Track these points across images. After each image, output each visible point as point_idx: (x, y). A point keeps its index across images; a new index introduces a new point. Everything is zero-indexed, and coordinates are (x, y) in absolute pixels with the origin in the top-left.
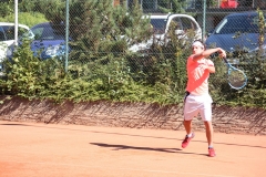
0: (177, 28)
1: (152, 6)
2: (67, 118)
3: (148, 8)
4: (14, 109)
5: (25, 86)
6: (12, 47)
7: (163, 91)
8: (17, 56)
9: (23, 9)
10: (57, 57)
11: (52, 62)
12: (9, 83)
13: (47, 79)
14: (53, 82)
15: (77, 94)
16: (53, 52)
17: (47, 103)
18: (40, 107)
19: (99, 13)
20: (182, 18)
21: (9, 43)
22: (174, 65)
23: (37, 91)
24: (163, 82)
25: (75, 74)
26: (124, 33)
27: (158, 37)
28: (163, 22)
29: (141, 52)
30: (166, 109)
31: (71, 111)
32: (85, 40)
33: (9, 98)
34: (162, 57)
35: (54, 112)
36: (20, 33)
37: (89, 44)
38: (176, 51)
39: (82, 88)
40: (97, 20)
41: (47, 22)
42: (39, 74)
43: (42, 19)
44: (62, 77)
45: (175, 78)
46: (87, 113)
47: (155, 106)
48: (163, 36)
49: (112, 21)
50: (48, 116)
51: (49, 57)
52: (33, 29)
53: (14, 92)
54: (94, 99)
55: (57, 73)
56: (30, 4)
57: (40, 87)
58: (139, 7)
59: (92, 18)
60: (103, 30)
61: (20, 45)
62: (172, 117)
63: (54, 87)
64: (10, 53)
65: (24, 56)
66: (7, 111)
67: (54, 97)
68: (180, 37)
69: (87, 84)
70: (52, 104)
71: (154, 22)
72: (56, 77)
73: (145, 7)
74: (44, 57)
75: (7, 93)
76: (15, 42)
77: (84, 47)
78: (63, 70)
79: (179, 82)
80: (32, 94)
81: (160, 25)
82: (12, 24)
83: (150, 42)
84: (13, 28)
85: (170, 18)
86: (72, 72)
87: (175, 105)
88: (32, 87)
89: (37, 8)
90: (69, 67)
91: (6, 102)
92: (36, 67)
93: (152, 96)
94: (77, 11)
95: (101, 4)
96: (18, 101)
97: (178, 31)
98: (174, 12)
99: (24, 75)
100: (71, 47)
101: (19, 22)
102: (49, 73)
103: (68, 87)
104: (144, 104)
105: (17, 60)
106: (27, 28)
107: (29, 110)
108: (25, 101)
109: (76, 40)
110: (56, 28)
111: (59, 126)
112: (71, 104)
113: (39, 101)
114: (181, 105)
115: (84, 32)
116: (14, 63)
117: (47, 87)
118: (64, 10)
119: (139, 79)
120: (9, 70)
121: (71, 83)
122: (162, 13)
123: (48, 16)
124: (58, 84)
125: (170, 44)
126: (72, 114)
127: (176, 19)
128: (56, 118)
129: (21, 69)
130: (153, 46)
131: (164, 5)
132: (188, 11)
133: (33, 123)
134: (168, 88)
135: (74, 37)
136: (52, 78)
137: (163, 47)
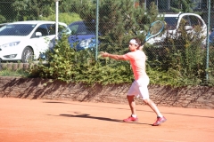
0: (186, 24)
1: (166, 7)
2: (97, 97)
3: (162, 9)
4: (55, 90)
5: (64, 72)
6: (53, 41)
7: (174, 76)
8: (57, 47)
9: (62, 10)
10: (89, 49)
11: (85, 52)
12: (51, 69)
13: (81, 66)
14: (86, 69)
15: (105, 78)
16: (85, 45)
17: (81, 85)
18: (76, 89)
19: (123, 12)
20: (190, 16)
21: (51, 37)
22: (184, 54)
23: (73, 76)
24: (175, 68)
25: (103, 62)
26: (143, 29)
27: (171, 31)
28: (175, 20)
29: (156, 44)
30: (177, 90)
31: (100, 91)
32: (111, 35)
33: (51, 81)
35: (86, 93)
36: (60, 29)
37: (114, 38)
38: (185, 43)
39: (109, 73)
40: (121, 18)
41: (81, 20)
42: (74, 62)
43: (77, 18)
44: (93, 64)
45: (185, 66)
46: (113, 93)
47: (168, 88)
48: (174, 31)
49: (133, 19)
50: (82, 96)
51: (83, 49)
52: (70, 26)
53: (55, 76)
54: (118, 82)
55: (89, 61)
56: (68, 6)
57: (75, 72)
58: (155, 7)
59: (117, 17)
60: (126, 27)
61: (60, 39)
62: (182, 97)
63: (86, 72)
64: (52, 45)
65: (63, 48)
66: (49, 92)
67: (87, 80)
68: (188, 32)
69: (113, 70)
70: (85, 86)
71: (167, 20)
72: (88, 64)
73: (160, 7)
74: (79, 49)
75: (50, 77)
76: (56, 36)
77: (111, 41)
78: (94, 59)
79: (188, 69)
80: (69, 78)
81: (172, 22)
82: (53, 23)
83: (164, 36)
84: (54, 26)
85: (180, 16)
86: (101, 60)
87: (185, 87)
88: (69, 73)
89: (73, 10)
90: (99, 56)
91: (49, 84)
92: (73, 56)
93: (166, 80)
94: (105, 11)
95: (124, 6)
96: (58, 83)
97: (187, 27)
98: (184, 11)
99: (63, 62)
100: (100, 40)
101: (60, 21)
102: (82, 61)
103: (98, 72)
104: (159, 86)
105: (57, 51)
106: (65, 25)
107: (67, 91)
108: (64, 83)
109: (104, 35)
110: (88, 25)
111: (90, 103)
112: (100, 86)
113: (74, 84)
114: (189, 87)
115: (111, 28)
116: (55, 53)
117: (81, 73)
118: (95, 11)
119: (155, 66)
120: (51, 59)
121: (100, 69)
122: (174, 12)
123: (82, 15)
124: (90, 70)
125: (180, 37)
126: (101, 94)
127: (185, 17)
128: (88, 97)
129: (61, 58)
130: (167, 39)
131: (176, 6)
132: (195, 11)
133: (70, 101)
134: (179, 73)
135: (102, 32)
136: (85, 65)
137: (175, 40)
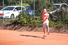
0: (63, 7)
2: (34, 30)
3: (55, 2)
4: (21, 28)
5: (24, 22)
6: (20, 12)
7: (59, 23)
8: (22, 14)
9: (23, 3)
10: (32, 15)
11: (30, 16)
12: (20, 21)
13: (29, 20)
14: (31, 21)
15: (37, 24)
16: (31, 13)
17: (29, 26)
18: (27, 27)
19: (42, 3)
20: (64, 5)
21: (20, 11)
22: (62, 17)
23: (27, 23)
24: (59, 21)
25: (36, 19)
26: (49, 8)
27: (58, 9)
28: (59, 6)
29: (53, 13)
30: (60, 28)
31: (35, 28)
32: (39, 10)
33: (20, 25)
34: (59, 15)
35: (31, 29)
36: (23, 8)
38: (62, 13)
39: (38, 22)
40: (42, 5)
42: (27, 19)
43: (28, 5)
44: (33, 20)
45: (62, 20)
46: (39, 29)
47: (57, 27)
49: (46, 5)
50: (29, 29)
51: (30, 15)
52: (26, 8)
53: (21, 23)
54: (41, 25)
55: (32, 19)
56: (25, 1)
57: (27, 22)
58: (53, 2)
59: (41, 5)
60: (43, 8)
61: (22, 12)
62: (61, 30)
63: (31, 22)
64: (20, 14)
65: (23, 14)
66: (19, 28)
67: (31, 25)
69: (39, 21)
70: (30, 26)
71: (57, 6)
72: (31, 20)
74: (28, 15)
75: (19, 24)
76: (21, 11)
77: (39, 12)
78: (33, 18)
80: (25, 24)
81: (58, 6)
82: (20, 6)
83: (56, 11)
84: (21, 7)
85: (61, 4)
86: (35, 18)
87: (62, 27)
88: (25, 22)
89: (27, 2)
90: (35, 17)
91: (19, 26)
92: (27, 17)
93: (56, 24)
94: (37, 3)
95: (43, 1)
96: (22, 25)
99: (23, 19)
100: (35, 12)
102: (30, 18)
103: (34, 22)
104: (54, 27)
105: (22, 15)
107: (25, 28)
108: (24, 26)
109: (36, 10)
110: (31, 7)
111: (32, 32)
112: (35, 27)
113: (27, 26)
114: (63, 27)
115: (39, 8)
116: (21, 16)
117: (29, 22)
118: (33, 3)
119: (53, 20)
120: (20, 18)
121: (35, 21)
122: (59, 3)
123: (30, 4)
124: (32, 21)
125: (61, 11)
126: (35, 29)
128: (31, 30)
129: (23, 18)
130: (56, 12)
131: (59, 1)
132: (65, 3)
133: (25, 31)
135: (36, 9)
136: (30, 20)
137: (59, 12)
